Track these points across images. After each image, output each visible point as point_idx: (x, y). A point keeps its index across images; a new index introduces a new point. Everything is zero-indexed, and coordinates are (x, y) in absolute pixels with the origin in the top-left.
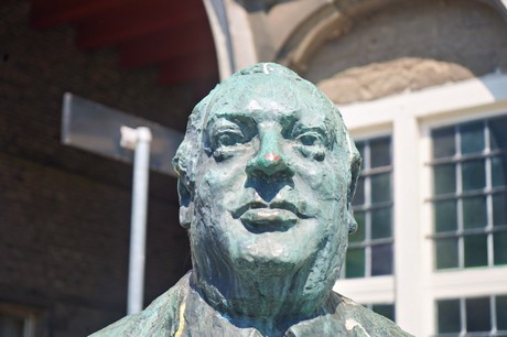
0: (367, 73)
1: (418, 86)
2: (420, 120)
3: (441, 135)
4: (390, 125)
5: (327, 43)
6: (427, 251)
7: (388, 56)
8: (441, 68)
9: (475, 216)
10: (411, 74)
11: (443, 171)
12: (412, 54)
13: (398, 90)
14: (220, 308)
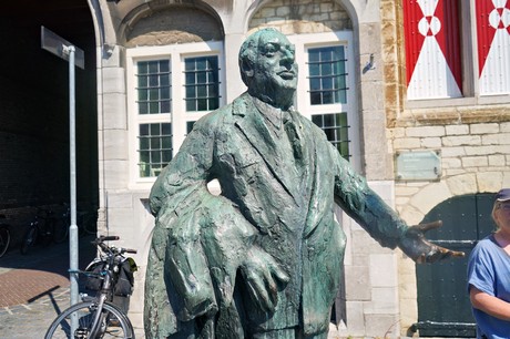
0: (160, 34)
1: (181, 42)
2: (181, 55)
3: (189, 61)
4: (170, 55)
5: (142, 19)
6: (184, 104)
7: (169, 28)
8: (191, 36)
9: (202, 93)
10: (178, 37)
11: (190, 76)
12: (179, 29)
13: (173, 42)
14: (270, 103)
